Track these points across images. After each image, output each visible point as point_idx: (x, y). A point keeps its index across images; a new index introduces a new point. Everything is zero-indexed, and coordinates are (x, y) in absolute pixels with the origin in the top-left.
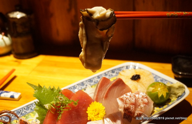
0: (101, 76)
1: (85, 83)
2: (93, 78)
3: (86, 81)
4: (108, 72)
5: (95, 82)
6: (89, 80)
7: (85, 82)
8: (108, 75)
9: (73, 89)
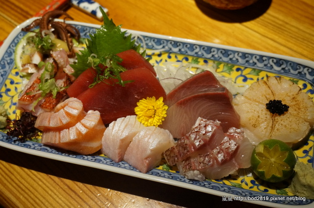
0: (250, 56)
1: (214, 51)
2: (234, 52)
3: (218, 49)
4: (270, 58)
5: (231, 59)
6: (224, 50)
7: (216, 50)
8: (266, 63)
9: (188, 48)
